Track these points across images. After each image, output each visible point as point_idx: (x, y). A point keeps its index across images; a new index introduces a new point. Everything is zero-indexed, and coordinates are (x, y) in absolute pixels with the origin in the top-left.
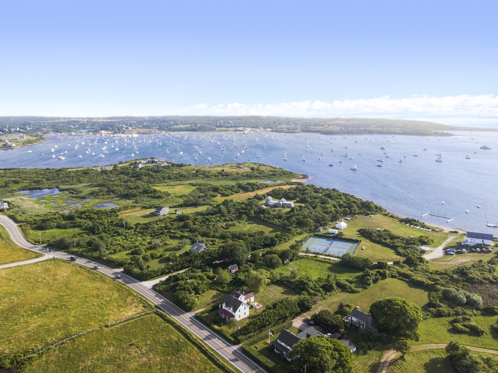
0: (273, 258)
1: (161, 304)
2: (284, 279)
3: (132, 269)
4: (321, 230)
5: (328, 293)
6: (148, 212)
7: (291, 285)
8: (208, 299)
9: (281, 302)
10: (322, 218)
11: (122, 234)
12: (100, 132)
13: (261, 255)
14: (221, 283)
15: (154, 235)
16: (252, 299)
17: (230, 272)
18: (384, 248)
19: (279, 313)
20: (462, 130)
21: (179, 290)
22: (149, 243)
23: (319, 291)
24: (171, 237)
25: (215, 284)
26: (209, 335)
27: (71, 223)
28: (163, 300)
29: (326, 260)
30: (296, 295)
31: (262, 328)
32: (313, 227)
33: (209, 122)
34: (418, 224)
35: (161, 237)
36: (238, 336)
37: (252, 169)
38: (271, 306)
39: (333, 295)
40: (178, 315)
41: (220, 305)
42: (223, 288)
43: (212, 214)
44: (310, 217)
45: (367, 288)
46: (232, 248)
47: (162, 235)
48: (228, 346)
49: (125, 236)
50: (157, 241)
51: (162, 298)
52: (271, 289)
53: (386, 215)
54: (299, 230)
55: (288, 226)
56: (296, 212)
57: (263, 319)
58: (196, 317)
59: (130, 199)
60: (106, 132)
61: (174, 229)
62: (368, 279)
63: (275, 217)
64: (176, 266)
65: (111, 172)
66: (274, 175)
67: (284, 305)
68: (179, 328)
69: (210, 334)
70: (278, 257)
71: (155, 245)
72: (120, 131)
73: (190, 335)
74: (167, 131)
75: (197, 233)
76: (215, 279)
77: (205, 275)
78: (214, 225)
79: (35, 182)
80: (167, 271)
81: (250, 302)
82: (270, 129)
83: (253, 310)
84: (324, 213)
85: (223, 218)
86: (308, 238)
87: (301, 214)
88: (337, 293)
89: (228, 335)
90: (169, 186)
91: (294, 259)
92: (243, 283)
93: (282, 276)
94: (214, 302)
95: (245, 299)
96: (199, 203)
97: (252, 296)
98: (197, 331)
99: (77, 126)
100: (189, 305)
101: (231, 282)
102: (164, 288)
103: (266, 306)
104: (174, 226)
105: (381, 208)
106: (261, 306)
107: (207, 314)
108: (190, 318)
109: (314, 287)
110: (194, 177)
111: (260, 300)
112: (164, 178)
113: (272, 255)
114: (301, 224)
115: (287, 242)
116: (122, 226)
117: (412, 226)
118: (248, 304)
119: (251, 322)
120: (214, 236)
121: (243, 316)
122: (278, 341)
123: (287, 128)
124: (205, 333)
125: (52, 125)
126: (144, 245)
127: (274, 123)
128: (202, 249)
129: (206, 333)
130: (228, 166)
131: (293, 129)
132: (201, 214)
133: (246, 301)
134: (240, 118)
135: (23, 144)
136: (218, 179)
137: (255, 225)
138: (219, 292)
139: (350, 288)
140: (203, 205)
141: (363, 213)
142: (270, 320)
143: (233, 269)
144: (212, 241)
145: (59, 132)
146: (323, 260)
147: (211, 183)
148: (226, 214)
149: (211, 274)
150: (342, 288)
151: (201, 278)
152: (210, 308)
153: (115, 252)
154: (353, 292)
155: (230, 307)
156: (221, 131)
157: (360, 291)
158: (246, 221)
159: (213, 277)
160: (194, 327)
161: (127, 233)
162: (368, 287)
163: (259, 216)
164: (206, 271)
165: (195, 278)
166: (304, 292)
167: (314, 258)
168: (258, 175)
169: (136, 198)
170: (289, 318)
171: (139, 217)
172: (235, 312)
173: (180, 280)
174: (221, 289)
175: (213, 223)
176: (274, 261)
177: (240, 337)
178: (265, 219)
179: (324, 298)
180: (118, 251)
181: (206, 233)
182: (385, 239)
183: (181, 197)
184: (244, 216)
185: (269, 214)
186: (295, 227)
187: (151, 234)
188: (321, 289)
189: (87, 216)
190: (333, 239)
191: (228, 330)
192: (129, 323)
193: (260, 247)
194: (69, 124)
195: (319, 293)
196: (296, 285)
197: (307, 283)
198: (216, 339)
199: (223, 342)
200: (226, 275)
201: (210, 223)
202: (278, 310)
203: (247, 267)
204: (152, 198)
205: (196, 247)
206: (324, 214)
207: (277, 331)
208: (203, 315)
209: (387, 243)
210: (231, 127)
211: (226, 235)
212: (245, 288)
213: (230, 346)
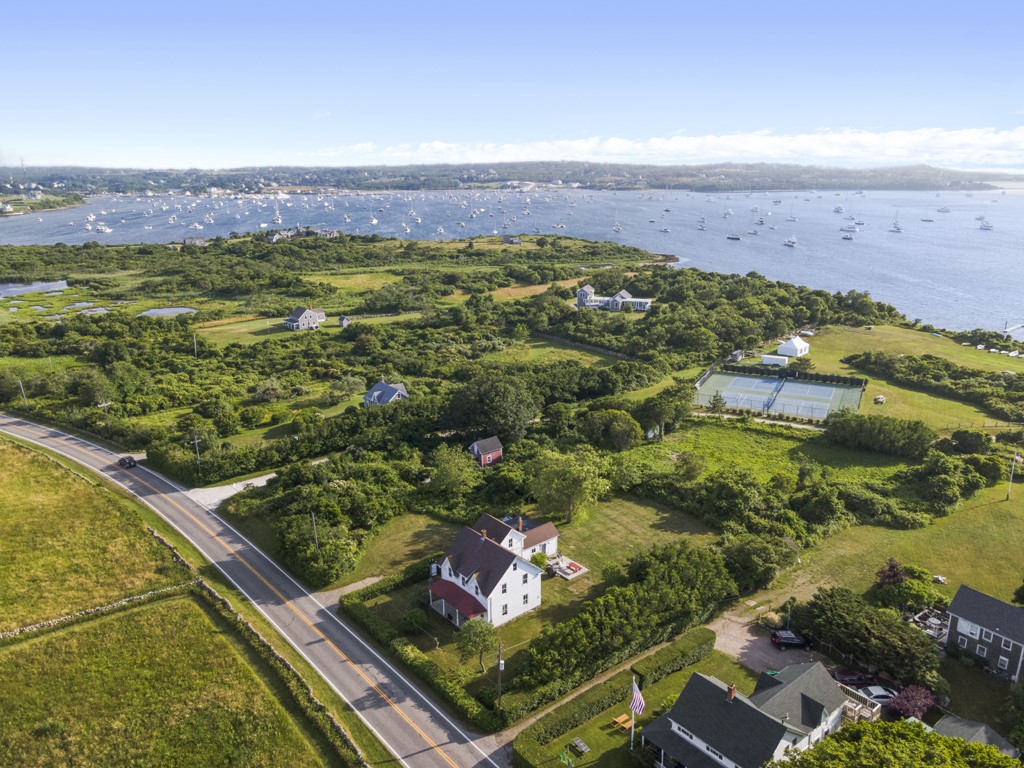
0: (615, 418)
1: (228, 559)
2: (655, 482)
3: (166, 452)
4: (740, 358)
5: (820, 529)
6: (268, 323)
7: (683, 499)
8: (398, 543)
9: (664, 558)
10: (740, 329)
11: (184, 369)
12: (208, 190)
13: (572, 414)
14: (444, 491)
15: (272, 368)
16: (552, 546)
17: (478, 459)
18: (941, 400)
19: (661, 600)
20: (1011, 180)
21: (299, 512)
22: (251, 390)
23: (788, 520)
24: (316, 376)
25: (426, 494)
26: (382, 686)
27: (52, 344)
28: (239, 547)
29: (778, 430)
30: (705, 533)
31: (596, 658)
32: (715, 351)
33: (446, 173)
34: (1010, 343)
35: (287, 375)
36: (497, 695)
37: (541, 243)
38: (624, 573)
39: (835, 533)
40: (279, 602)
41: (434, 566)
42: (449, 509)
43: (435, 326)
44: (705, 325)
45: (945, 514)
46: (486, 386)
47: (292, 371)
48: (455, 738)
49: (191, 373)
50: (274, 383)
51: (240, 541)
52: (613, 514)
53: (907, 326)
54: (677, 358)
55: (645, 349)
56: (662, 316)
57: (600, 626)
58: (344, 610)
59: (235, 300)
60: (221, 191)
61: (329, 357)
62: (947, 483)
63: (606, 329)
64: (307, 443)
65: (205, 250)
66: (594, 254)
67: (675, 566)
68: (262, 658)
69: (386, 680)
70: (629, 416)
71: (264, 392)
72: (251, 189)
73: (303, 685)
74: (352, 189)
75: (390, 365)
76: (428, 481)
77: (395, 467)
78: (438, 348)
79: (14, 266)
80: (277, 457)
81: (543, 555)
82: (578, 184)
83: (556, 584)
84: (744, 315)
85: (464, 334)
86: (709, 377)
87: (680, 320)
88: (845, 527)
89: (457, 691)
90: (336, 274)
91: (677, 426)
92: (520, 493)
93: (647, 472)
94: (415, 555)
95: (527, 545)
96: (404, 305)
97: (552, 536)
98: (336, 668)
99: (162, 181)
100: (321, 564)
101: (478, 489)
102: (251, 509)
103: (605, 572)
104: (330, 350)
105: (891, 310)
106: (585, 570)
107: (384, 599)
108: (321, 613)
109: (764, 506)
110: (400, 259)
111: (578, 548)
112: (328, 261)
113: (610, 411)
114: (679, 342)
115: (647, 386)
116: (189, 351)
117: (992, 350)
118: (536, 561)
119: (552, 638)
120: (436, 374)
121: (518, 609)
122: (675, 727)
123: (616, 181)
124: (364, 676)
125: (111, 181)
126: (237, 394)
127: (586, 172)
128: (394, 398)
129: (370, 676)
130: (482, 240)
131: (630, 183)
132: (408, 325)
133: (529, 551)
134: (513, 166)
135: (32, 208)
136: (457, 263)
137: (552, 349)
138: (436, 522)
139: (888, 510)
140: (413, 309)
141: (847, 320)
142: (628, 630)
143: (486, 452)
144: (429, 385)
145: (119, 192)
146: (769, 430)
147: (441, 269)
148: (473, 325)
149: (415, 464)
150: (863, 511)
151: (379, 477)
152: (396, 575)
153: (145, 409)
154: (899, 524)
155: (468, 574)
156: (470, 188)
157: (927, 522)
158: (527, 342)
159: (421, 476)
160: (327, 648)
161: (197, 366)
162: (948, 509)
163: (561, 329)
164: (401, 457)
165: (359, 475)
166: (732, 524)
167: (739, 425)
168: (554, 253)
169: (248, 297)
170: (696, 618)
171: (244, 333)
172: (486, 592)
173: (308, 482)
174: (444, 512)
175: (436, 345)
176: (618, 427)
177: (505, 702)
178: (579, 334)
179: (807, 545)
180: (155, 406)
181: (414, 365)
182: (937, 378)
183: (361, 294)
184: (520, 328)
185: (589, 322)
186: (664, 351)
187: (263, 367)
188: (792, 514)
189: (103, 328)
190: (781, 377)
191: (456, 668)
192: (73, 634)
193: (568, 395)
194: (144, 178)
195: (787, 527)
196: (700, 501)
197: (741, 492)
198: (409, 702)
199: (435, 718)
200: (463, 468)
201: (429, 344)
202: (655, 588)
203: (532, 448)
204: (288, 296)
205: (376, 394)
206: (743, 319)
207: (656, 675)
208: (369, 604)
209: (947, 386)
210: (493, 180)
211: (469, 370)
212: (526, 509)
213: (462, 741)
